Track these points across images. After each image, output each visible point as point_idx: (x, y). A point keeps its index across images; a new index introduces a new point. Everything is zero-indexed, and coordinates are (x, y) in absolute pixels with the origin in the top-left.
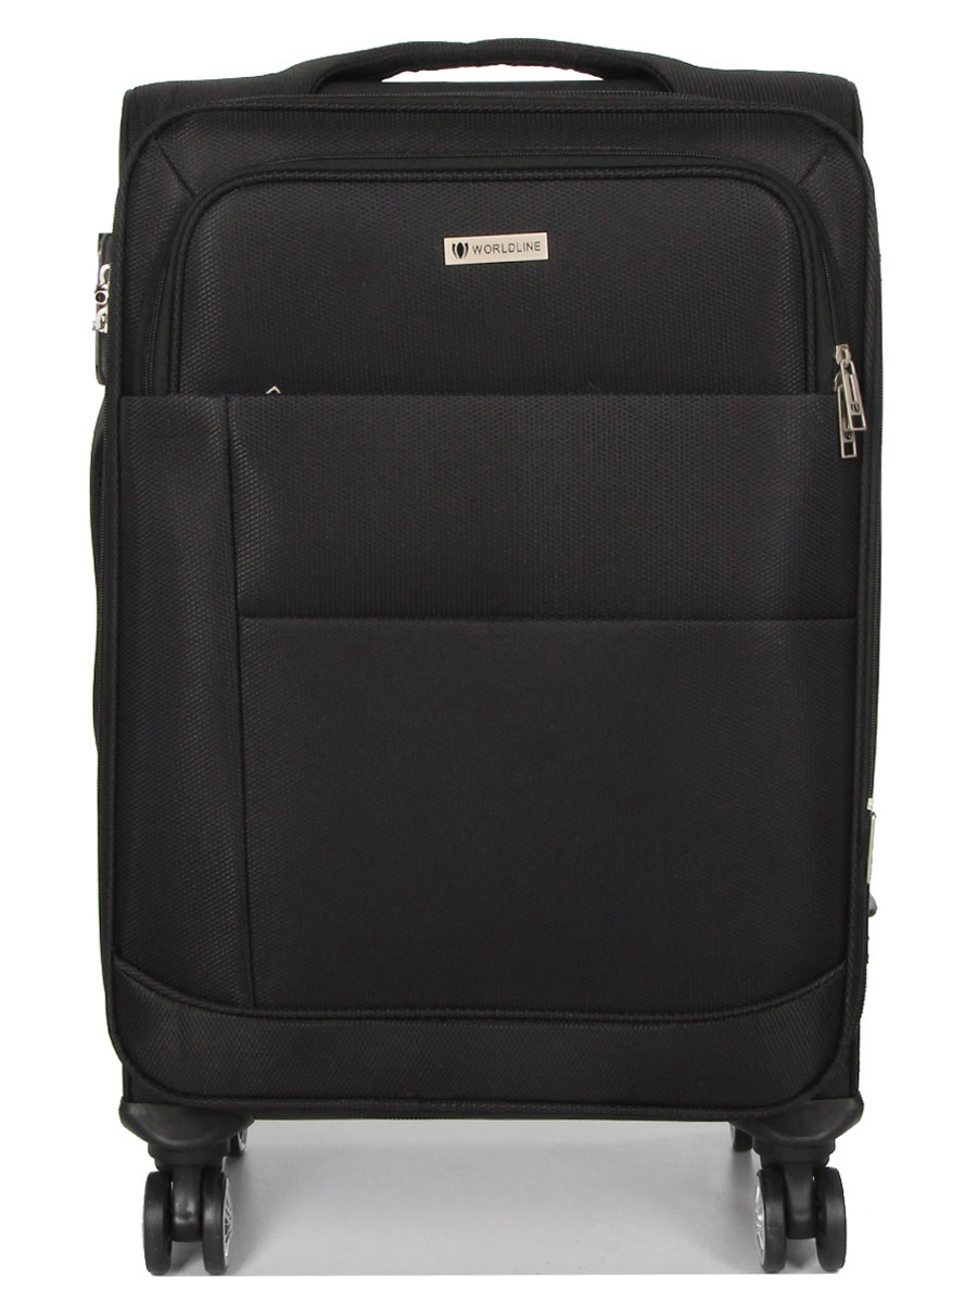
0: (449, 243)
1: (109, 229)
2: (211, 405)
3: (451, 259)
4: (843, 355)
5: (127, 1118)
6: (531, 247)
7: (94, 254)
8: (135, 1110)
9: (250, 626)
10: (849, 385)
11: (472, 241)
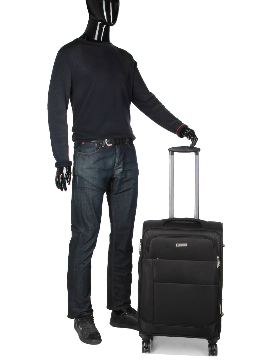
0: (177, 244)
1: (141, 238)
2: (151, 260)
3: (177, 246)
4: (218, 257)
5: (140, 335)
6: (185, 245)
7: (139, 241)
8: (140, 334)
9: (154, 283)
10: (218, 261)
11: (179, 244)
